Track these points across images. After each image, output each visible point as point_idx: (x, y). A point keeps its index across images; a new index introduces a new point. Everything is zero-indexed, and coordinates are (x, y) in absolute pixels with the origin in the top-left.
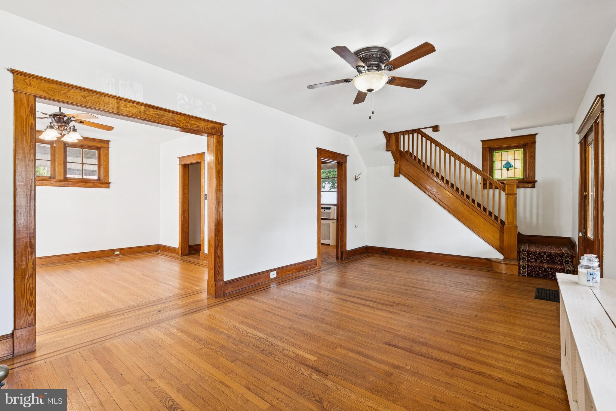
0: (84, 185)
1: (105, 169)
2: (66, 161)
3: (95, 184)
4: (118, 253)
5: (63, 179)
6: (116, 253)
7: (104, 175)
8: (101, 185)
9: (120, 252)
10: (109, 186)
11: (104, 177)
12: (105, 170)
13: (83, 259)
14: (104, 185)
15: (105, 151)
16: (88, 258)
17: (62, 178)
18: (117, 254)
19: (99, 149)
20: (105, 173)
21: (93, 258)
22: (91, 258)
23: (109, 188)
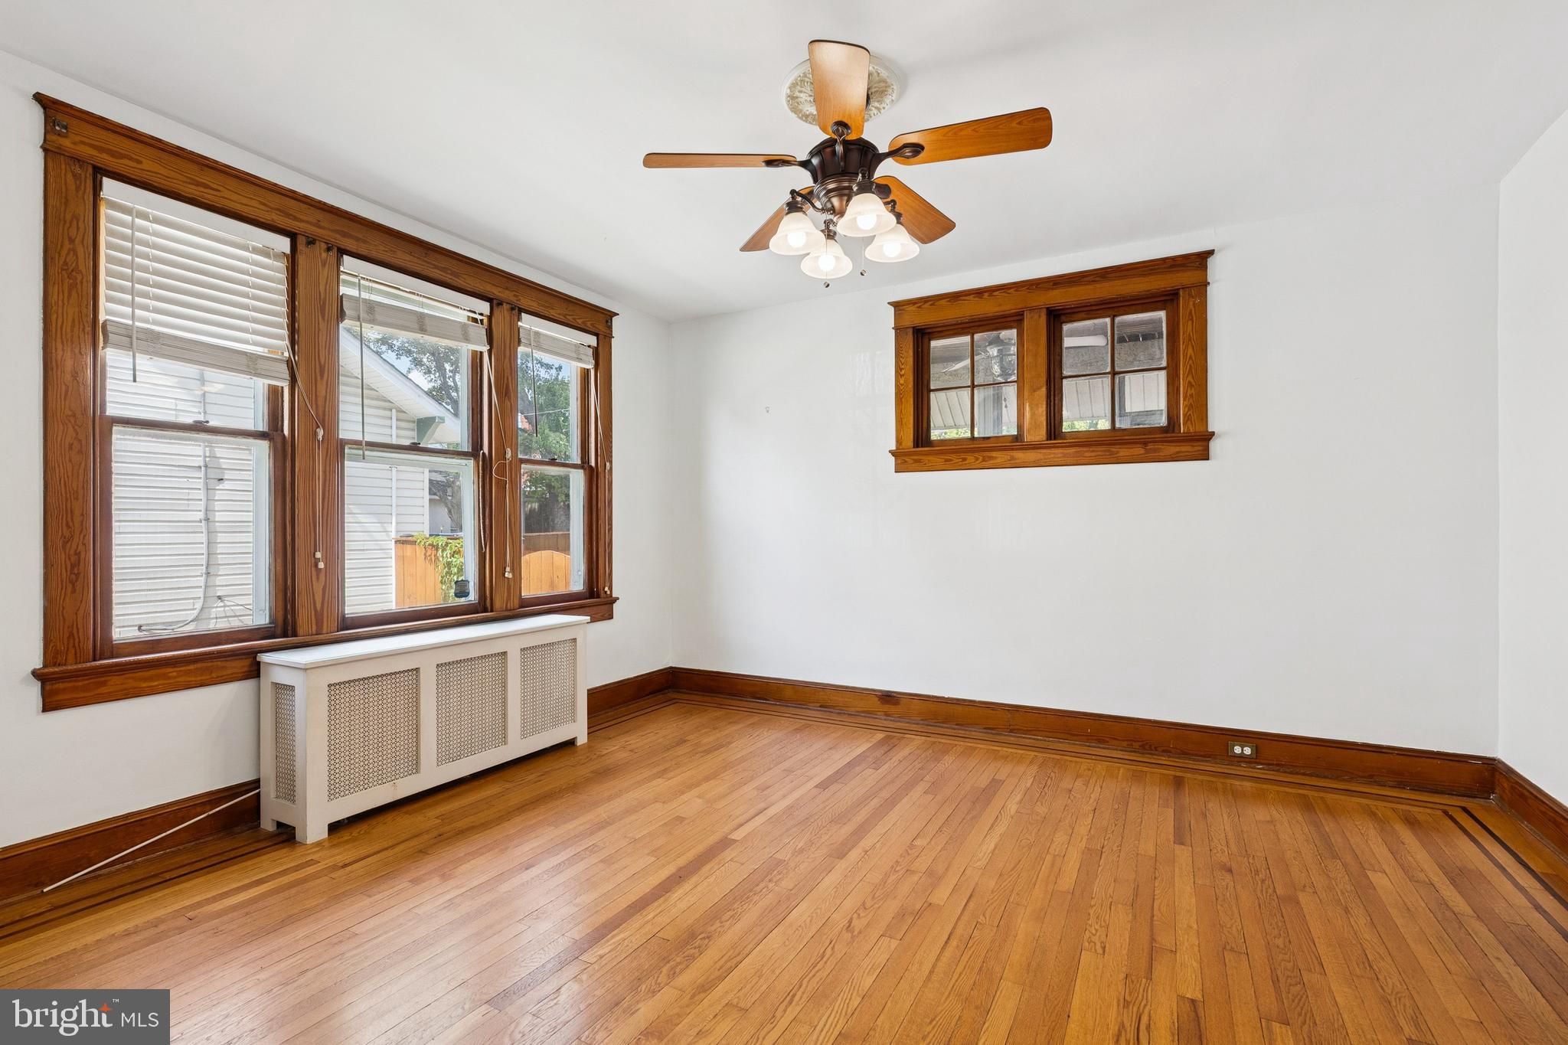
0: (1112, 453)
1: (1190, 378)
2: (1061, 373)
3: (1150, 446)
4: (1248, 751)
5: (1045, 438)
6: (1238, 750)
7: (1185, 407)
8: (1172, 449)
9: (1257, 750)
10: (1207, 449)
11: (1185, 416)
12: (1189, 382)
13: (1108, 742)
14: (1185, 448)
15: (1191, 303)
16: (1125, 744)
17: (1041, 434)
18: (1242, 756)
19: (1167, 299)
20: (1191, 395)
21: (1143, 746)
22: (1136, 745)
23: (1205, 456)
